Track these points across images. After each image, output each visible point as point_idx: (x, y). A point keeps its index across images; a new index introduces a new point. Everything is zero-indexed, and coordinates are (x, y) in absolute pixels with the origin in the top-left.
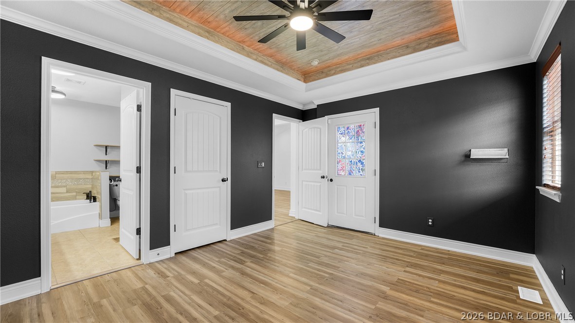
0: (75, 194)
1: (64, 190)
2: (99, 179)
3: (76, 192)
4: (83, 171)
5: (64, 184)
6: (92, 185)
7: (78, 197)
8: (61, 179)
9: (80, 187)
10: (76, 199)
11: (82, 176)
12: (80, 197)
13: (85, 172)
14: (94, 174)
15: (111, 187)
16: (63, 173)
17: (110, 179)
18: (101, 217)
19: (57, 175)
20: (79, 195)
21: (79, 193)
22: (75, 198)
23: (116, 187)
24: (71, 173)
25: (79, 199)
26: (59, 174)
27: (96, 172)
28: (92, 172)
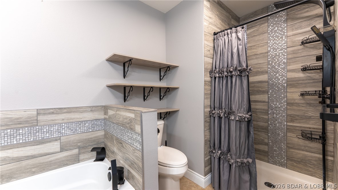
0: (76, 151)
1: (55, 146)
3: (79, 147)
4: (90, 107)
5: (56, 135)
6: (105, 131)
7: (82, 157)
8: (50, 126)
9: (85, 136)
10: (78, 161)
11: (88, 116)
12: (86, 156)
13: (93, 109)
16: (53, 113)
19: (40, 118)
20: (84, 153)
21: (83, 148)
22: (76, 160)
24: (70, 110)
25: (84, 160)
26: (44, 114)
27: (116, 109)
28: (105, 108)
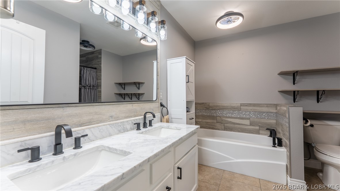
0: (257, 128)
1: (247, 122)
2: (286, 116)
3: (259, 126)
4: (266, 104)
5: (248, 117)
7: (261, 132)
8: (246, 112)
9: (263, 121)
10: (259, 134)
11: (265, 109)
12: (264, 132)
13: (268, 105)
14: (278, 108)
15: (305, 129)
16: (247, 106)
17: (304, 119)
18: (289, 171)
20: (262, 130)
21: (262, 127)
22: (257, 132)
23: (310, 128)
24: (254, 105)
25: (262, 134)
26: (243, 106)
27: (281, 105)
28: (276, 106)
